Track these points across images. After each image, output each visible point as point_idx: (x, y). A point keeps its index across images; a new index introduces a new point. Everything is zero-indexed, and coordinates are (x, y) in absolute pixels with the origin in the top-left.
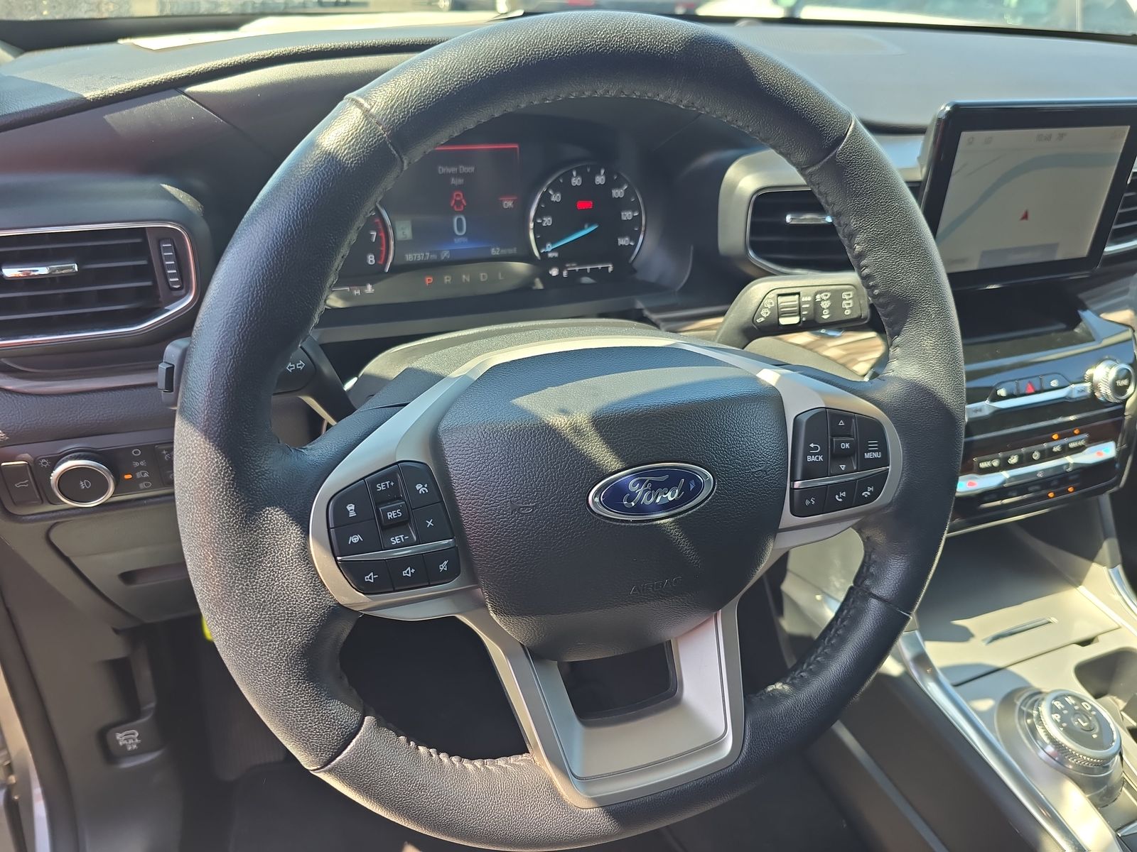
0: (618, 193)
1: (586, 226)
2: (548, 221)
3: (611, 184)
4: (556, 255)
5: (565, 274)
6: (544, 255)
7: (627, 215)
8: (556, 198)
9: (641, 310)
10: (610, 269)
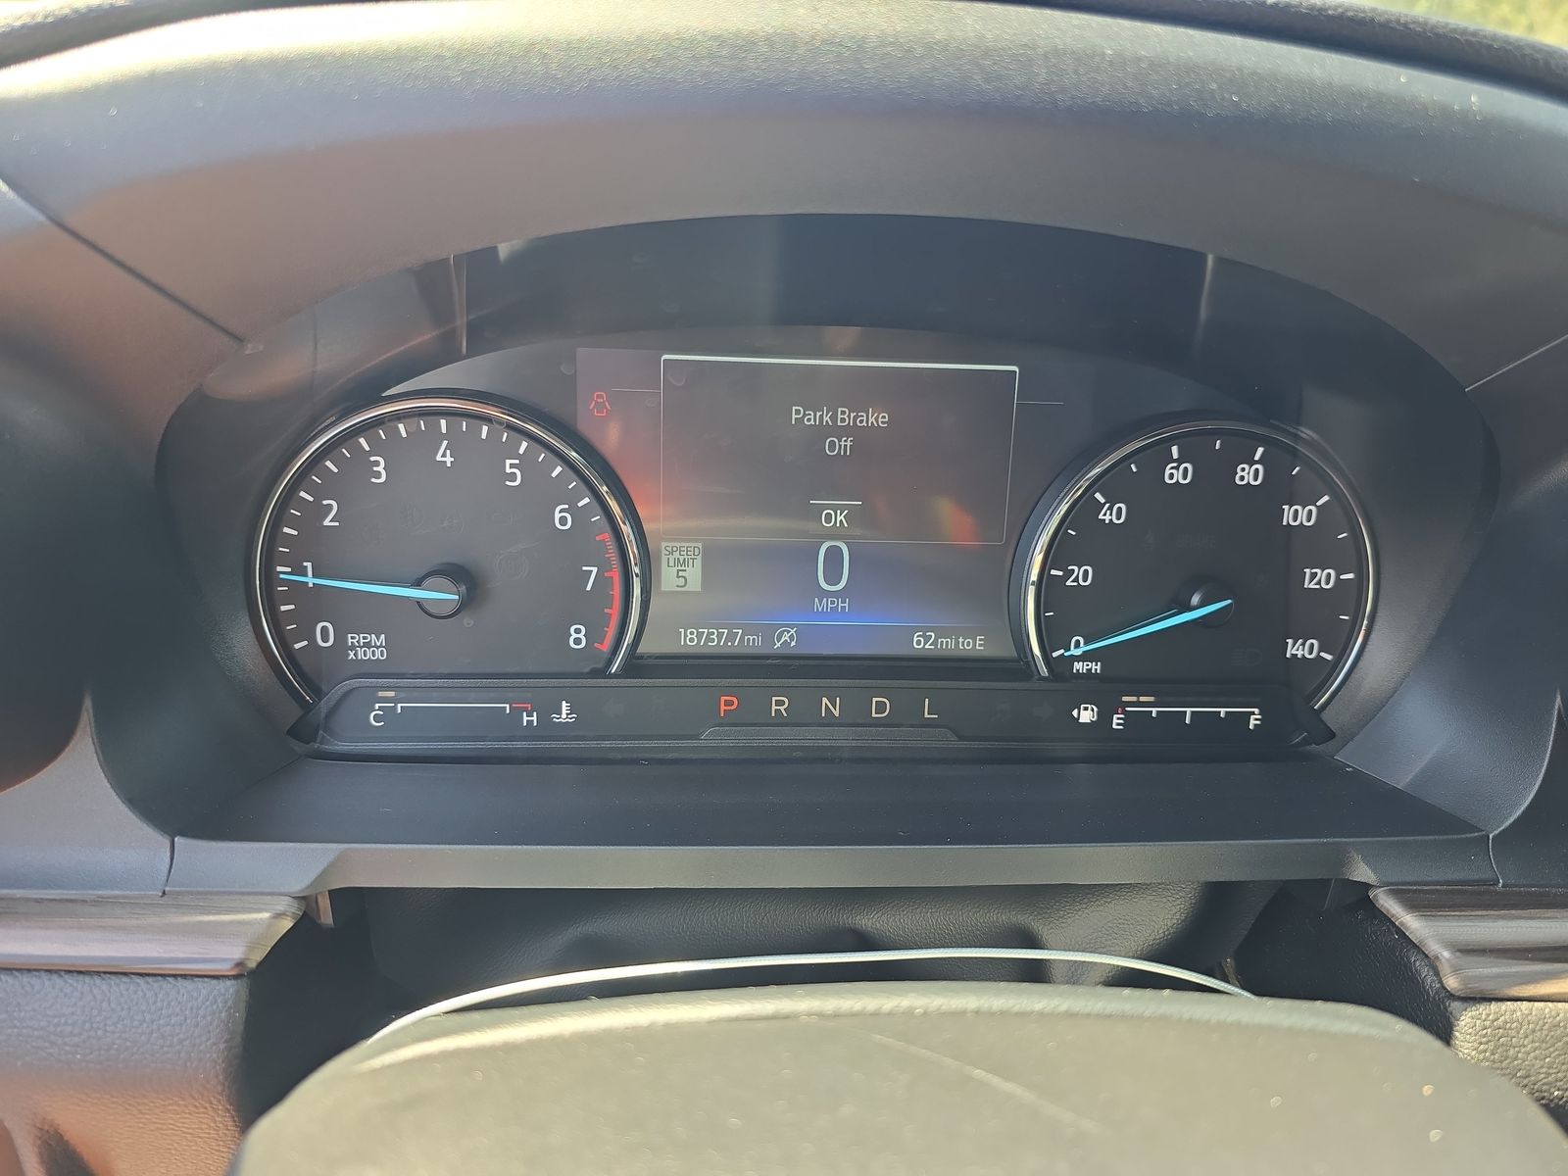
0: (1298, 515)
1: (1195, 600)
2: (1081, 575)
3: (1280, 489)
4: (1096, 667)
5: (1116, 721)
6: (1061, 669)
7: (1321, 579)
8: (1112, 514)
9: (1367, 886)
10: (1253, 723)
